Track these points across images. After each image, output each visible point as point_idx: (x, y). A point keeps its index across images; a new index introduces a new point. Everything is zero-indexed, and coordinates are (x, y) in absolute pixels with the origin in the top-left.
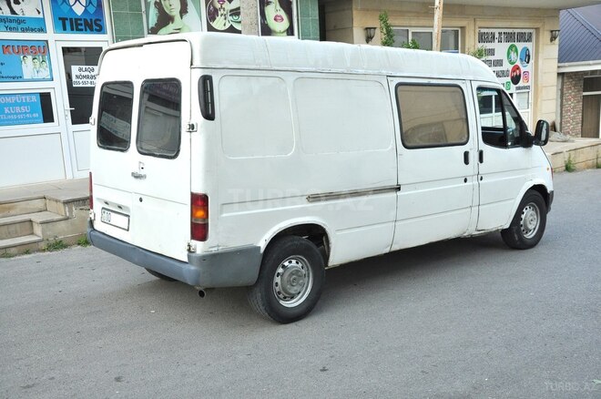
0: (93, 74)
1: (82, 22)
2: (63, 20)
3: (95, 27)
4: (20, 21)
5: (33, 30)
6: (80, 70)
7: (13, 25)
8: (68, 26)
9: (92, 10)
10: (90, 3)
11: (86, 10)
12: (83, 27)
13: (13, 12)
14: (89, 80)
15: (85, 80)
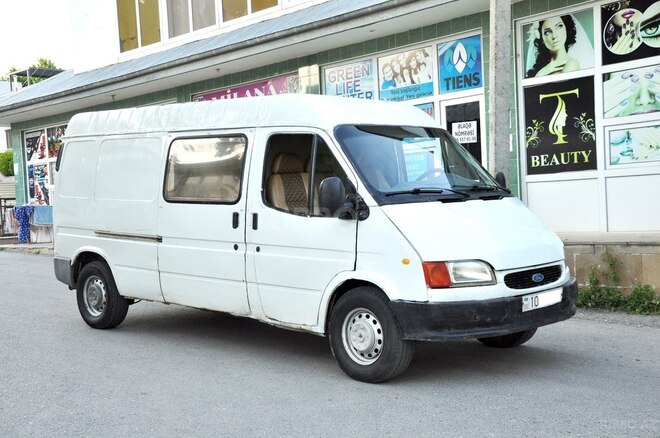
0: (470, 129)
1: (463, 79)
2: (447, 80)
3: (473, 81)
4: (416, 89)
5: (424, 95)
6: (459, 127)
7: (411, 93)
8: (451, 86)
9: (472, 64)
10: (471, 58)
11: (466, 66)
12: (462, 84)
13: (413, 82)
14: (466, 136)
15: (462, 136)
